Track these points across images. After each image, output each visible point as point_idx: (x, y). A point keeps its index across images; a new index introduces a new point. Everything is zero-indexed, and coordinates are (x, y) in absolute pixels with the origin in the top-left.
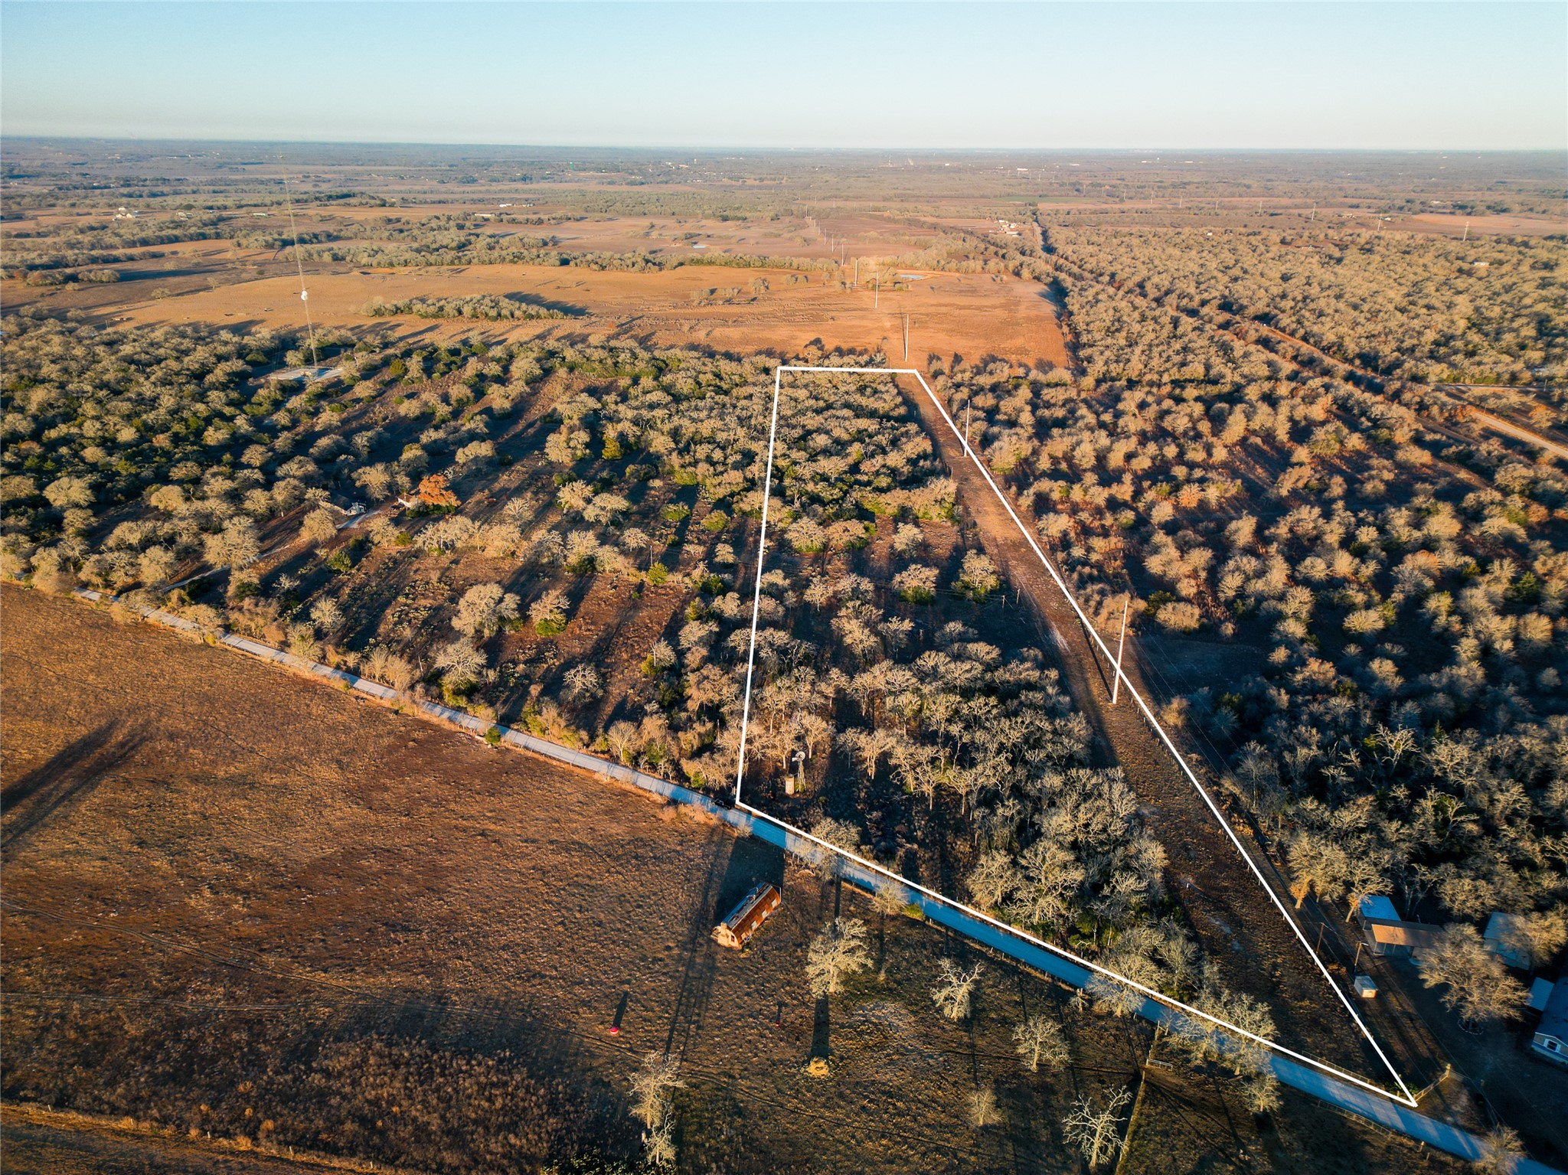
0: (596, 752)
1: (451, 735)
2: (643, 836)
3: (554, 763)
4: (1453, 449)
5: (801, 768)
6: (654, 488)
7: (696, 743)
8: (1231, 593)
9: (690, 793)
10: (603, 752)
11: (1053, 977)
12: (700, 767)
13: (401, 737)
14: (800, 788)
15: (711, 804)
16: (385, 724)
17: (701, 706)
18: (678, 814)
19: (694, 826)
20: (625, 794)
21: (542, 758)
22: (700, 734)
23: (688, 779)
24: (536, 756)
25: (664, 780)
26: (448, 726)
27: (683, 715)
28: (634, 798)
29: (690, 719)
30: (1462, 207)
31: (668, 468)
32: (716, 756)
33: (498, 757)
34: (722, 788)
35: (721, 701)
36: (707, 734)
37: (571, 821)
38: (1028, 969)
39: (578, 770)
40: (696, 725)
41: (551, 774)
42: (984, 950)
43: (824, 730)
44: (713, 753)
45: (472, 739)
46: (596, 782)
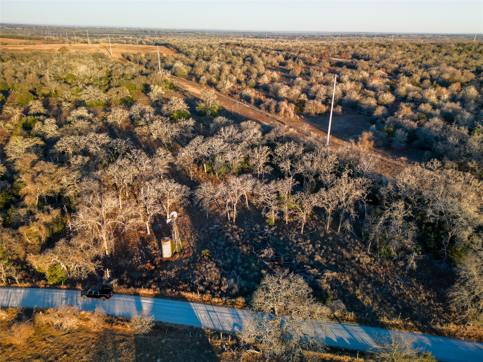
5: (175, 229)
7: (44, 234)
9: (47, 292)
12: (56, 258)
14: (177, 249)
15: (81, 300)
17: (41, 199)
18: (38, 329)
19: (66, 339)
22: (46, 225)
23: (41, 276)
25: (8, 286)
27: (22, 212)
29: (31, 213)
32: (74, 241)
34: (91, 276)
35: (62, 190)
36: (56, 222)
40: (39, 215)
43: (178, 191)
44: (69, 239)
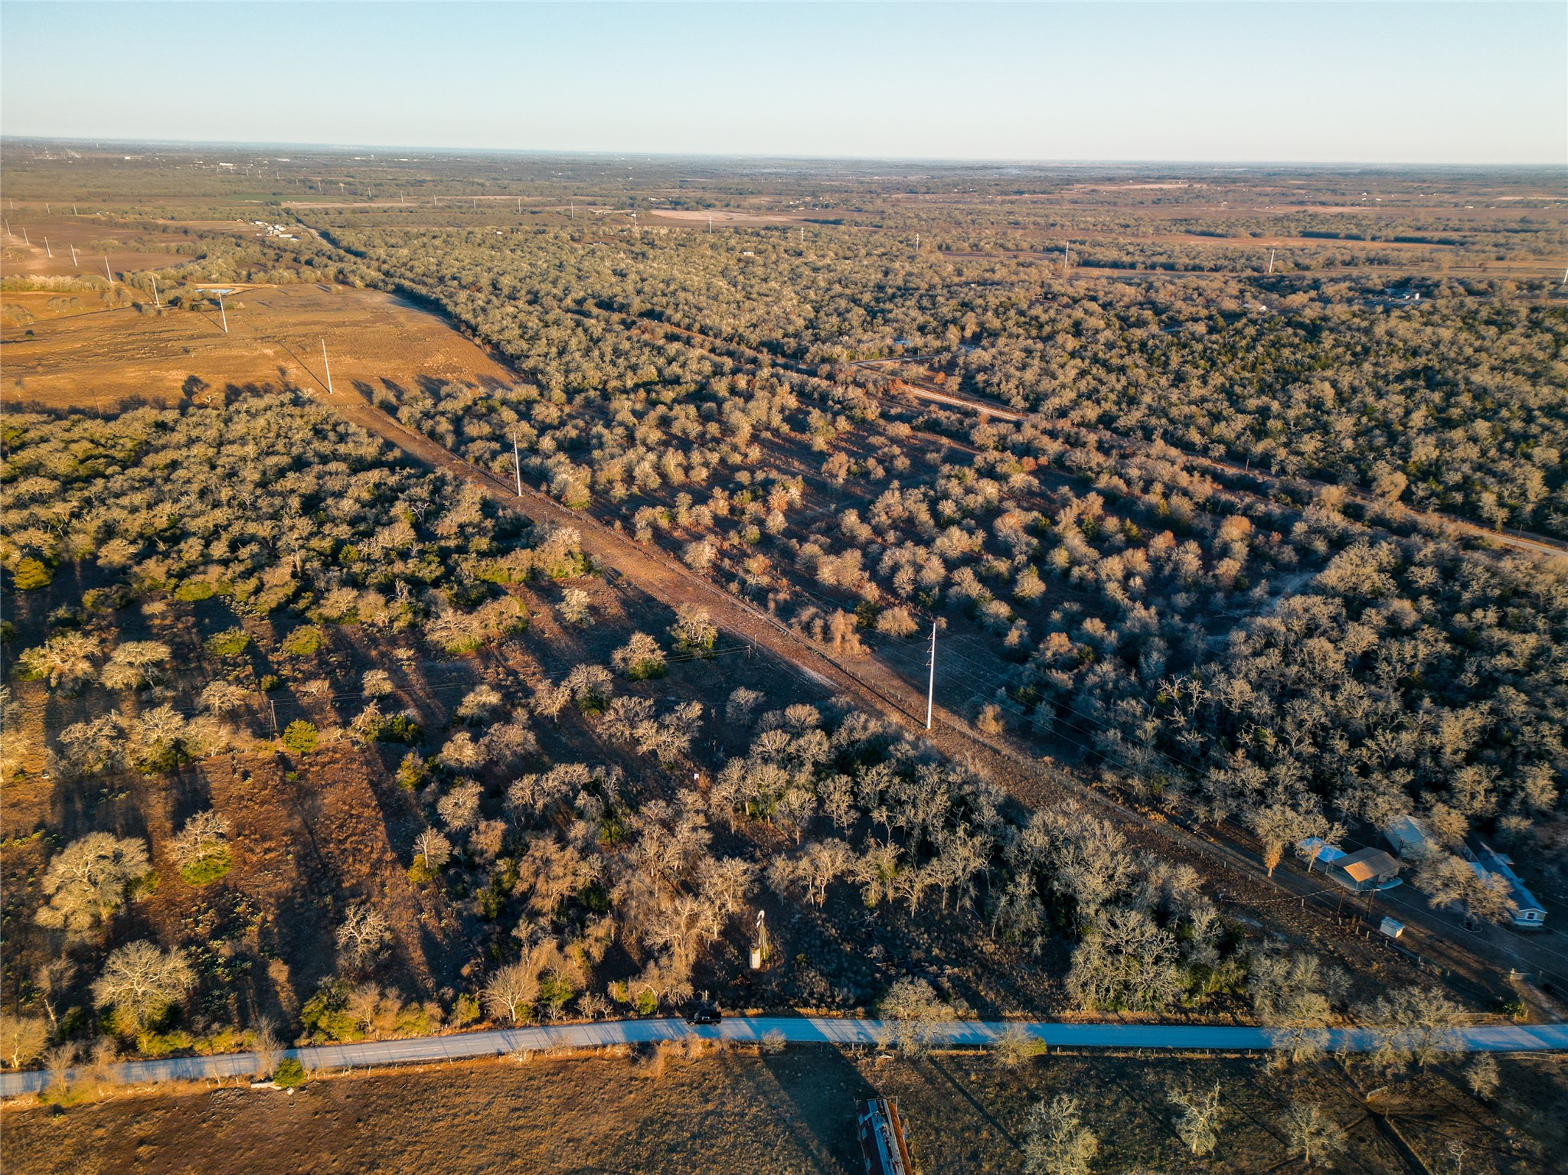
0: (467, 1025)
1: (202, 1103)
2: (647, 1113)
3: (420, 1070)
4: (921, 419)
6: (153, 616)
8: (909, 588)
9: (647, 1024)
10: (478, 1021)
11: (1212, 1051)
13: (110, 1149)
14: (767, 957)
15: (690, 1027)
16: (56, 1138)
19: (698, 1067)
20: (563, 1066)
21: (394, 1072)
24: (382, 1072)
25: (601, 1021)
26: (183, 1089)
28: (584, 1067)
30: (677, 203)
31: (148, 582)
33: (318, 1102)
34: (688, 1000)
37: (531, 1144)
38: (1188, 1055)
39: (467, 1064)
41: (430, 1088)
42: (1131, 1054)
45: (246, 1093)
46: (510, 1069)
